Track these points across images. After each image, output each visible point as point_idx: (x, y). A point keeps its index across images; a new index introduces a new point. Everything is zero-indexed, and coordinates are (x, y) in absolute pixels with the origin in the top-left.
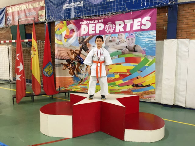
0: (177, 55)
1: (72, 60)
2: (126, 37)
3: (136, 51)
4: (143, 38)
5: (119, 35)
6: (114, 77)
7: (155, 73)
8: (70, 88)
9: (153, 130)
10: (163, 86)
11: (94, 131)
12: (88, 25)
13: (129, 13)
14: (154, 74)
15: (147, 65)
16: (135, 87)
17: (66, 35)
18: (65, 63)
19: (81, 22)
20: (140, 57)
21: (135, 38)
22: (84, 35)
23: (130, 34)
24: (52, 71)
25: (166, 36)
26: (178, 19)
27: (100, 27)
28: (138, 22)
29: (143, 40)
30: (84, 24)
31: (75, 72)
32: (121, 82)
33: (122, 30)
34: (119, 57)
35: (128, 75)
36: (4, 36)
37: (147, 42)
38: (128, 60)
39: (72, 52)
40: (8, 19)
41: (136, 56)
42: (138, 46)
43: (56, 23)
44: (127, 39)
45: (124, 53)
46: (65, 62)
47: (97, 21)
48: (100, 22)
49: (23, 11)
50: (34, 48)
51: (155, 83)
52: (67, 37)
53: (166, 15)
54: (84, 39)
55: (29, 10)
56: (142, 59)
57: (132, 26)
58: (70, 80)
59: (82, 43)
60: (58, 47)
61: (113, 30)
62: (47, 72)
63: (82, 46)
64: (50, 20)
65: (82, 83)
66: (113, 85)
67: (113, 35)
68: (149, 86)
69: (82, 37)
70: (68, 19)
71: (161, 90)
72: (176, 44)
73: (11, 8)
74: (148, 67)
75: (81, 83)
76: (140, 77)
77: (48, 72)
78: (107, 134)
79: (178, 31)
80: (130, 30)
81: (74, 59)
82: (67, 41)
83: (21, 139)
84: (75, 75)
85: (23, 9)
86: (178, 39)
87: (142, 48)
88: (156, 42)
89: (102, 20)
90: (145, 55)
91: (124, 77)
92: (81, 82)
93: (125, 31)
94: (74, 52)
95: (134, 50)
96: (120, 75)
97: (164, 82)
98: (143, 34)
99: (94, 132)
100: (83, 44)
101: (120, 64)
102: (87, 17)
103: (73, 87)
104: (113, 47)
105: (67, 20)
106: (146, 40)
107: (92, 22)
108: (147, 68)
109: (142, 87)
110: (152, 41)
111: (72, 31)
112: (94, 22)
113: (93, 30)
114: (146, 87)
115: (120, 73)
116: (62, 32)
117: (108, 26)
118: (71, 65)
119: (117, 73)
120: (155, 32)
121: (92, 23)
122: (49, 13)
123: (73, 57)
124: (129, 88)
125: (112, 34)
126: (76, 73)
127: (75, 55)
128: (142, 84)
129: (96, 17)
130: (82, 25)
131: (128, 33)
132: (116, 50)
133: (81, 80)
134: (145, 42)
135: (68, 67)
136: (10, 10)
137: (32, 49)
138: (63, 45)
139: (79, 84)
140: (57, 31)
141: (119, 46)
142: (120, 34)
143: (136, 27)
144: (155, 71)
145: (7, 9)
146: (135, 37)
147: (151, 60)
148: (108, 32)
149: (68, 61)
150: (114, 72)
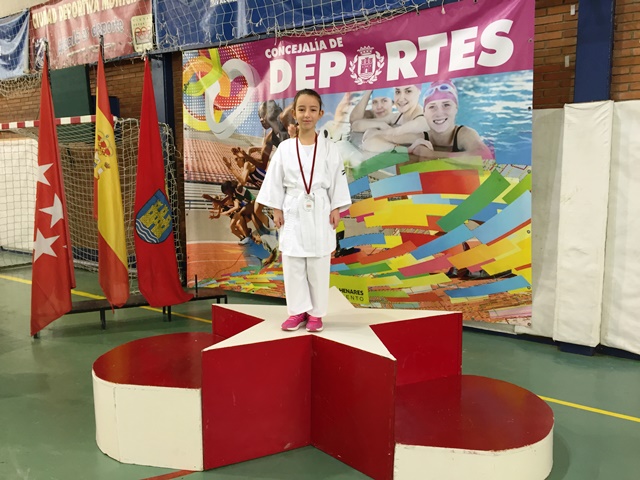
0: (614, 163)
1: (240, 184)
2: (424, 98)
3: (459, 147)
4: (484, 98)
5: (398, 92)
6: (384, 243)
7: (529, 227)
8: (234, 282)
9: (503, 449)
10: (559, 277)
11: (288, 446)
12: (291, 59)
13: (435, 10)
14: (528, 232)
15: (499, 200)
16: (456, 280)
17: (219, 98)
18: (218, 195)
19: (268, 51)
20: (474, 172)
21: (454, 99)
22: (277, 96)
23: (439, 87)
24: (166, 223)
25: (572, 89)
26: (615, 28)
27: (333, 64)
28: (467, 41)
29: (487, 109)
30: (279, 58)
31: (251, 225)
32: (408, 260)
33: (410, 73)
34: (398, 173)
35: (433, 238)
36: (27, 107)
37: (499, 116)
38: (432, 184)
39: (241, 155)
40: (37, 49)
41: (460, 169)
42: (466, 130)
43: (186, 56)
44: (429, 105)
45: (419, 156)
46: (217, 192)
47: (322, 42)
48: (332, 47)
49: (83, 21)
50: (103, 144)
51: (529, 266)
52: (225, 103)
53: (573, 12)
54: (277, 110)
55: (102, 14)
56: (483, 179)
57: (445, 57)
58: (233, 254)
59: (271, 123)
60: (195, 139)
61: (378, 73)
62: (150, 228)
63: (274, 134)
64: (167, 46)
65: (274, 263)
66: (380, 273)
67: (379, 94)
68: (508, 274)
69: (271, 101)
70: (223, 40)
71: (553, 290)
72: (609, 121)
73: (45, 12)
74: (502, 206)
75: (270, 266)
76: (477, 244)
77: (153, 225)
78: (333, 459)
79: (615, 71)
80: (436, 72)
81: (247, 180)
82: (223, 118)
83: (19, 471)
84: (251, 237)
85: (81, 14)
86: (615, 101)
87: (482, 138)
88: (534, 115)
89: (339, 39)
90: (492, 161)
91: (418, 245)
92: (271, 262)
93: (422, 78)
94: (247, 158)
95: (452, 144)
96: (406, 237)
97: (565, 262)
98: (486, 85)
99: (288, 450)
100: (277, 129)
101: (404, 197)
102: (286, 32)
103: (245, 278)
104: (378, 137)
105: (221, 43)
106: (498, 108)
107: (306, 48)
108: (499, 211)
109: (484, 281)
110: (517, 110)
111: (240, 81)
112: (314, 50)
113: (308, 78)
114: (499, 279)
115: (403, 231)
116: (205, 87)
117: (359, 60)
118: (236, 203)
119: (394, 227)
120: (529, 75)
121: (306, 53)
122: (163, 22)
123: (244, 173)
124: (435, 284)
125: (375, 91)
126: (254, 229)
127: (248, 167)
128: (483, 267)
129: (318, 29)
130: (272, 58)
131: (430, 84)
132: (389, 147)
133: (271, 254)
134: (494, 115)
135: (228, 209)
136: (42, 19)
137: (96, 147)
138: (211, 132)
139: (265, 267)
140: (192, 85)
141: (398, 130)
142: (402, 88)
143: (458, 62)
144: (528, 222)
145: (34, 17)
146: (457, 97)
147: (514, 181)
148: (360, 82)
149: (229, 187)
150: (384, 227)
